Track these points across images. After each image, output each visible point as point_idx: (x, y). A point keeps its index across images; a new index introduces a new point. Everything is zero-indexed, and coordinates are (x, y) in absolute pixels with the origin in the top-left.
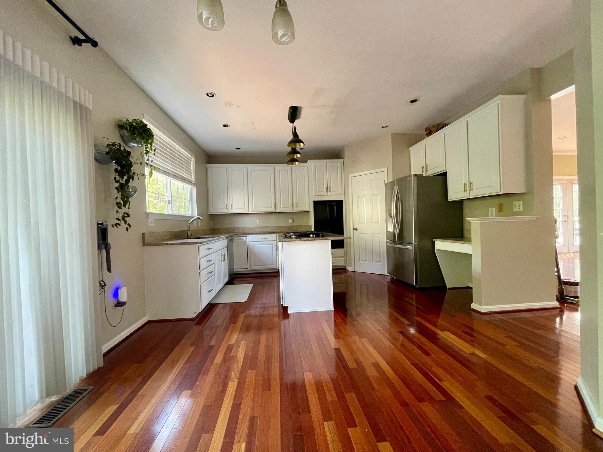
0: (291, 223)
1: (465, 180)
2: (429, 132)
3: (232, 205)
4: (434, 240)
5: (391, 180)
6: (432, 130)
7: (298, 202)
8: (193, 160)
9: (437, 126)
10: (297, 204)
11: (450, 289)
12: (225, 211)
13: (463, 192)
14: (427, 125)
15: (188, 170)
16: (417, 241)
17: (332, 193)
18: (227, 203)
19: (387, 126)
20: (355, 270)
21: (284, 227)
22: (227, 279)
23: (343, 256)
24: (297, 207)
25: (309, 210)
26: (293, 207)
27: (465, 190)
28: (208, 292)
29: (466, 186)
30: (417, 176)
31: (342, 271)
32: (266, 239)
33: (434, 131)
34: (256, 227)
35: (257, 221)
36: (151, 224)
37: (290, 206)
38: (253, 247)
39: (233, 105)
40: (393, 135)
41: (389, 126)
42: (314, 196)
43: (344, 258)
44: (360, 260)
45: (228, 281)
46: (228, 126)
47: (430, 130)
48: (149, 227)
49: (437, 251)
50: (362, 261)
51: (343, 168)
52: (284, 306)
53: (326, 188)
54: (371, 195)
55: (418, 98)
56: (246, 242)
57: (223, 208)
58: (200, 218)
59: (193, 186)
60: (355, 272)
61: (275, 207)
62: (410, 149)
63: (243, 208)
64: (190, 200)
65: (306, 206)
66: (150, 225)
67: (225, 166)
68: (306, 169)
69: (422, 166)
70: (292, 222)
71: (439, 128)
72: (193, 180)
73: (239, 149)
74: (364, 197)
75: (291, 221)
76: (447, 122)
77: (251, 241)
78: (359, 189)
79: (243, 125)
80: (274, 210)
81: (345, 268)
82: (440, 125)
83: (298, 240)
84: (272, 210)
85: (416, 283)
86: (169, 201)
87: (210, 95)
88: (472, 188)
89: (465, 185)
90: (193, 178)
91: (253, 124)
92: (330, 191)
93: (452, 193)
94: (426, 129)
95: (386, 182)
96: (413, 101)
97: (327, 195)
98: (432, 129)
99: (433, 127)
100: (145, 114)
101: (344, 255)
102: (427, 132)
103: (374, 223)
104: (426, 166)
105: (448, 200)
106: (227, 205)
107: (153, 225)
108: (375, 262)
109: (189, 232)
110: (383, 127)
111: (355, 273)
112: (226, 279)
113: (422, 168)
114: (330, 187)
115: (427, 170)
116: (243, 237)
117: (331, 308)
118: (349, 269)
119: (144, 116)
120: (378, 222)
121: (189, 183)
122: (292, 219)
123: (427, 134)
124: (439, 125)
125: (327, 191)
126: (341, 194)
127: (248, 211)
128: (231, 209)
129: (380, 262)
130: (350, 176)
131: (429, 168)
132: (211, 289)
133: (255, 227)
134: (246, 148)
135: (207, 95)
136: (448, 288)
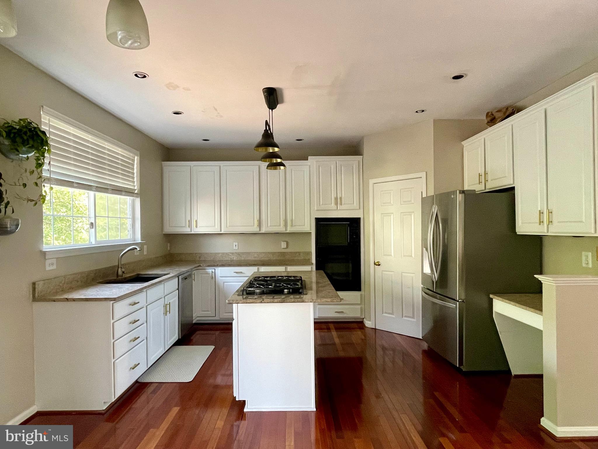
0: (283, 248)
1: (540, 205)
2: (492, 120)
3: (196, 221)
4: (491, 296)
5: (431, 193)
6: (496, 117)
7: (294, 218)
8: (137, 159)
9: (504, 110)
10: (292, 220)
11: (517, 376)
12: (187, 230)
13: (538, 224)
14: (489, 107)
15: (129, 175)
16: (463, 297)
17: (344, 207)
18: (189, 219)
19: (423, 111)
20: (375, 327)
21: (273, 254)
22: (177, 337)
23: (359, 303)
24: (292, 226)
25: (311, 230)
26: (286, 225)
27: (541, 222)
28: (131, 368)
29: (543, 216)
30: (465, 194)
31: (355, 325)
32: (244, 273)
33: (499, 118)
34: (233, 253)
35: (234, 243)
36: (51, 266)
37: (282, 223)
38: (224, 286)
39: (178, 87)
40: (436, 122)
41: (426, 110)
42: (317, 210)
43: (360, 307)
44: (383, 312)
45: (179, 339)
46: (181, 114)
47: (493, 117)
48: (46, 271)
49: (495, 315)
50: (386, 313)
51: (362, 170)
52: (237, 399)
53: (335, 199)
54: (401, 213)
55: (466, 73)
56: (213, 277)
57: (184, 226)
58: (137, 249)
59: (135, 197)
60: (375, 329)
61: (260, 225)
62: (463, 143)
63: (213, 226)
64: (131, 217)
65: (306, 225)
66: (48, 268)
67: (189, 165)
68: (306, 169)
69: (479, 174)
70: (285, 247)
71: (508, 113)
72: (136, 188)
73: (208, 140)
74: (390, 216)
75: (284, 245)
76: (520, 104)
77: (221, 276)
78: (384, 203)
79: (202, 111)
80: (258, 230)
81: (361, 320)
82: (509, 109)
83: (258, 302)
84: (255, 229)
85: (461, 363)
86: (92, 224)
87: (139, 76)
88: (550, 220)
89: (541, 213)
90: (136, 186)
91: (216, 110)
92: (341, 204)
93: (522, 223)
94: (488, 113)
95: (424, 195)
96: (456, 78)
97: (335, 210)
98: (497, 115)
99: (497, 112)
100: (44, 106)
101: (361, 302)
102: (489, 119)
103: (404, 256)
104: (486, 174)
105: (516, 233)
106: (189, 221)
107: (54, 267)
108: (406, 316)
109: (120, 270)
110: (417, 112)
111: (375, 331)
112: (175, 337)
113: (480, 175)
114: (341, 198)
115: (486, 181)
116: (210, 270)
117: (311, 407)
118: (368, 324)
119: (44, 110)
120: (411, 256)
121: (127, 194)
122: (285, 243)
123: (488, 122)
124: (507, 109)
125: (336, 204)
126: (358, 208)
127: (219, 230)
128: (195, 227)
129: (413, 317)
130: (371, 182)
131: (489, 178)
132: (137, 364)
133: (231, 253)
134: (215, 139)
135: (136, 75)
136: (513, 375)
